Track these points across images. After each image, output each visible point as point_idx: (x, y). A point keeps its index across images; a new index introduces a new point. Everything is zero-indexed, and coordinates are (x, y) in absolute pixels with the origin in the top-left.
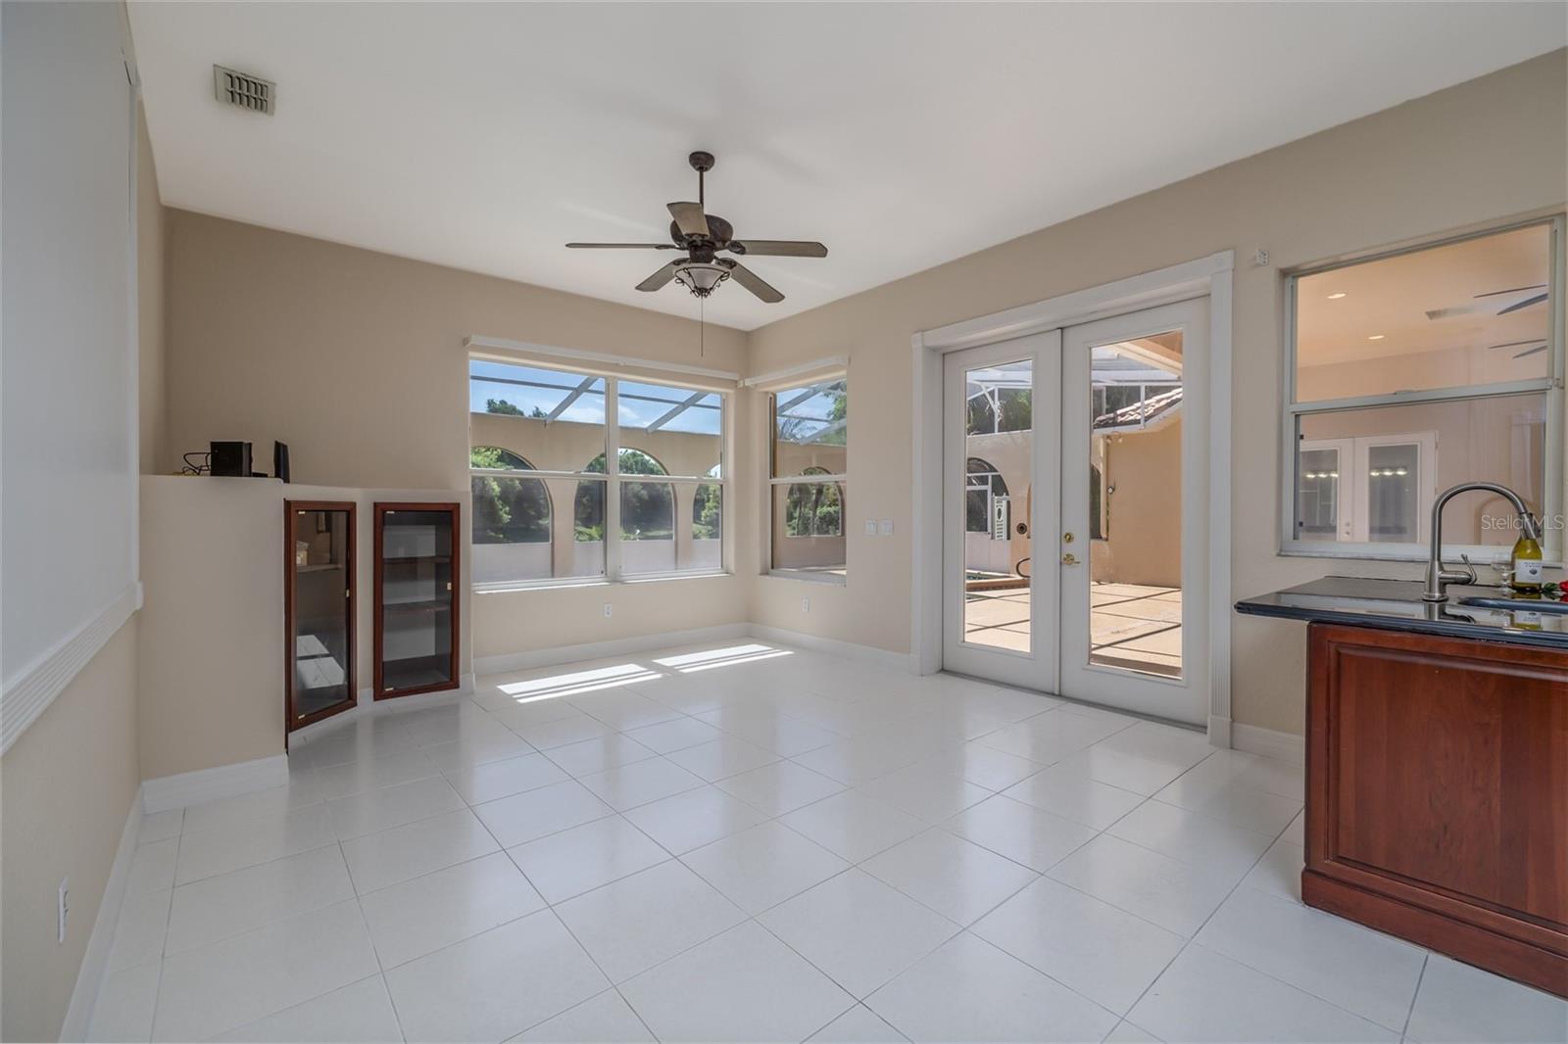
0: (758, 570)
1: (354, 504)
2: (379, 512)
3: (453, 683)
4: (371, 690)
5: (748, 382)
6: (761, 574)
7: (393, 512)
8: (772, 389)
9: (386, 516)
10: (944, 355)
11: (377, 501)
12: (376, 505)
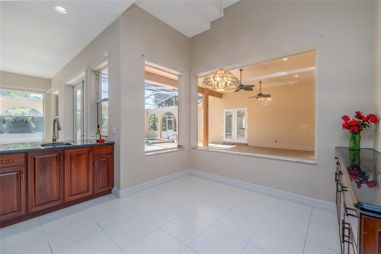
5: (48, 92)
10: (73, 87)
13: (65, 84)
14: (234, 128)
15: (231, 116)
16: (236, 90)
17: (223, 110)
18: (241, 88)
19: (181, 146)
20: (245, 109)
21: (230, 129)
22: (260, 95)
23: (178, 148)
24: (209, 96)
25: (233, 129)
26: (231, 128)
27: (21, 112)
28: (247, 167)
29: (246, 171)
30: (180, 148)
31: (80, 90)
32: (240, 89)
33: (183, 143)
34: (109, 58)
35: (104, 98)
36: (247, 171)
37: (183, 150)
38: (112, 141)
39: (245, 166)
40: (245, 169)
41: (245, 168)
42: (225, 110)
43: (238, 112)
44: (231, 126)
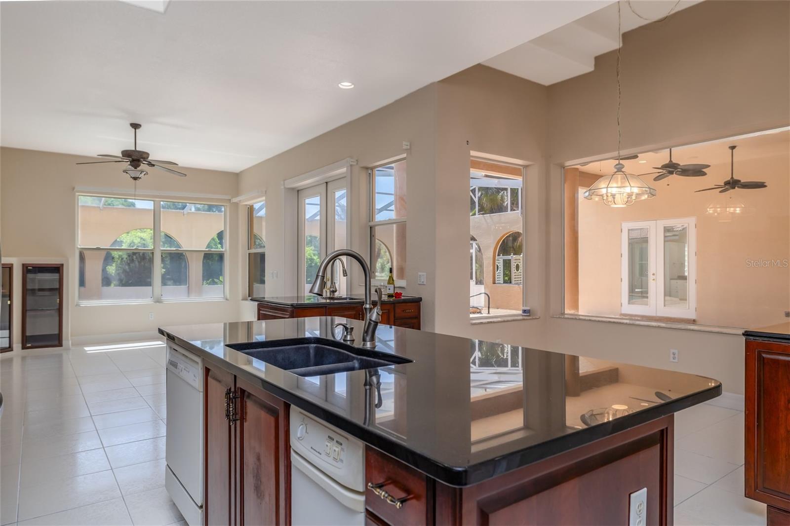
0: (241, 298)
1: (12, 264)
2: (25, 269)
3: (60, 345)
4: (20, 345)
5: (235, 200)
6: (243, 300)
7: (31, 268)
8: (249, 203)
9: (29, 270)
10: (298, 191)
11: (24, 263)
12: (23, 265)
13: (285, 188)
14: (653, 274)
15: (645, 240)
16: (657, 177)
17: (621, 225)
18: (671, 173)
19: (531, 311)
20: (689, 223)
21: (642, 279)
22: (733, 184)
23: (523, 315)
24: (579, 189)
25: (651, 277)
26: (647, 276)
27: (139, 239)
28: (676, 351)
29: (674, 361)
30: (528, 314)
31: (319, 197)
32: (668, 175)
33: (535, 304)
34: (409, 151)
35: (389, 219)
36: (676, 360)
37: (534, 319)
38: (416, 295)
39: (672, 351)
40: (672, 356)
41: (671, 353)
42: (626, 226)
43: (667, 230)
44: (647, 270)
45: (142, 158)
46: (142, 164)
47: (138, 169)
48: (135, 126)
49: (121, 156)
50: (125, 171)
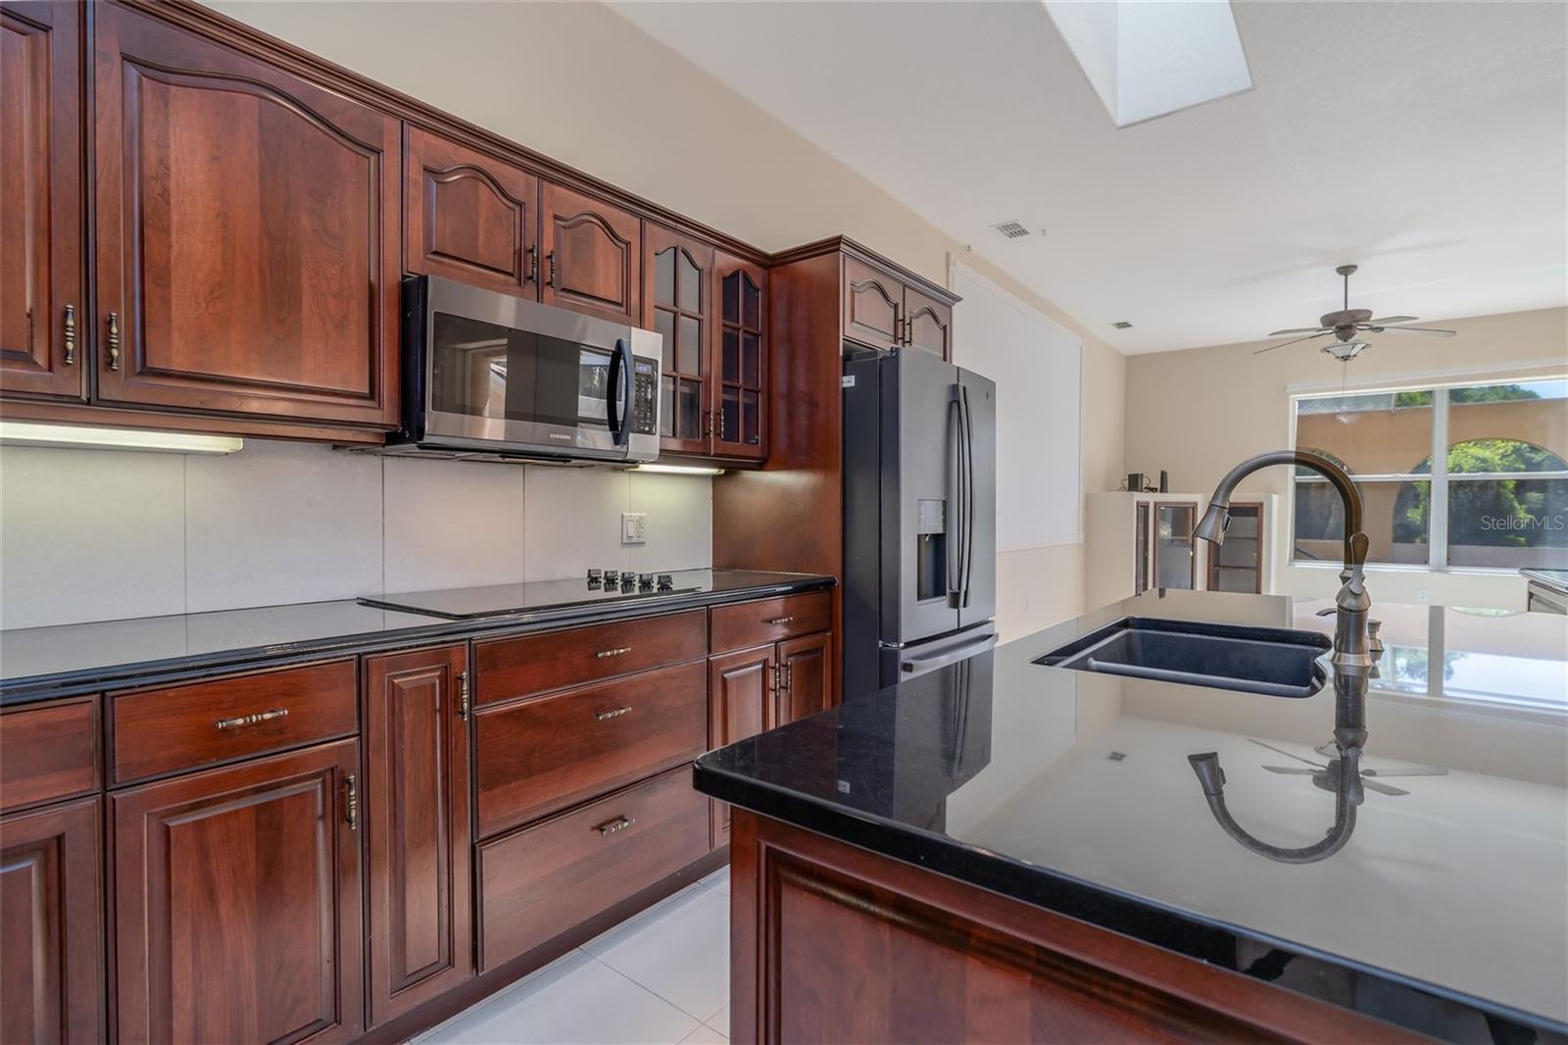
1: (1196, 503)
45: (1356, 321)
46: (1358, 331)
47: (1350, 341)
48: (1346, 270)
49: (1320, 326)
50: (1326, 350)
